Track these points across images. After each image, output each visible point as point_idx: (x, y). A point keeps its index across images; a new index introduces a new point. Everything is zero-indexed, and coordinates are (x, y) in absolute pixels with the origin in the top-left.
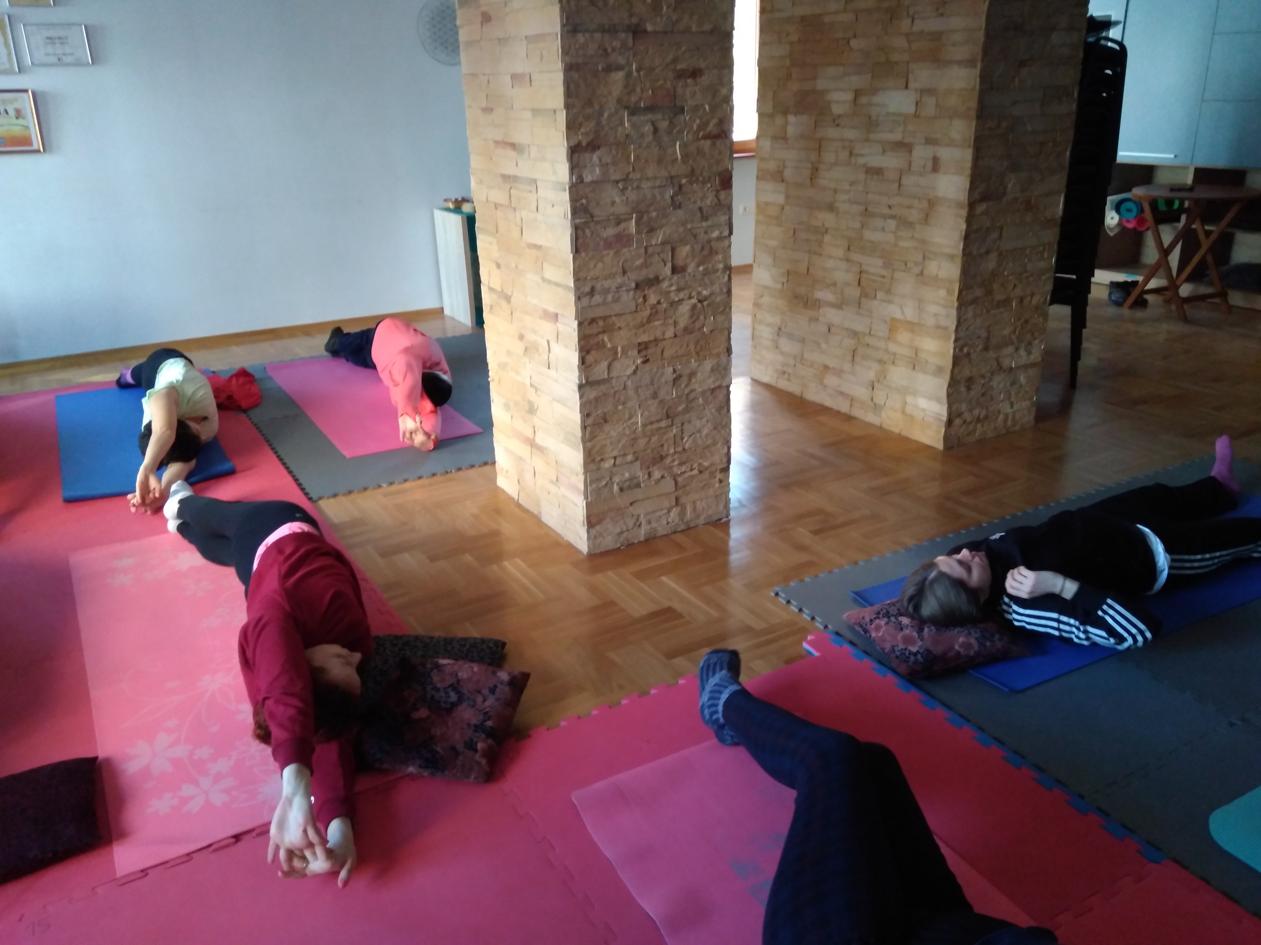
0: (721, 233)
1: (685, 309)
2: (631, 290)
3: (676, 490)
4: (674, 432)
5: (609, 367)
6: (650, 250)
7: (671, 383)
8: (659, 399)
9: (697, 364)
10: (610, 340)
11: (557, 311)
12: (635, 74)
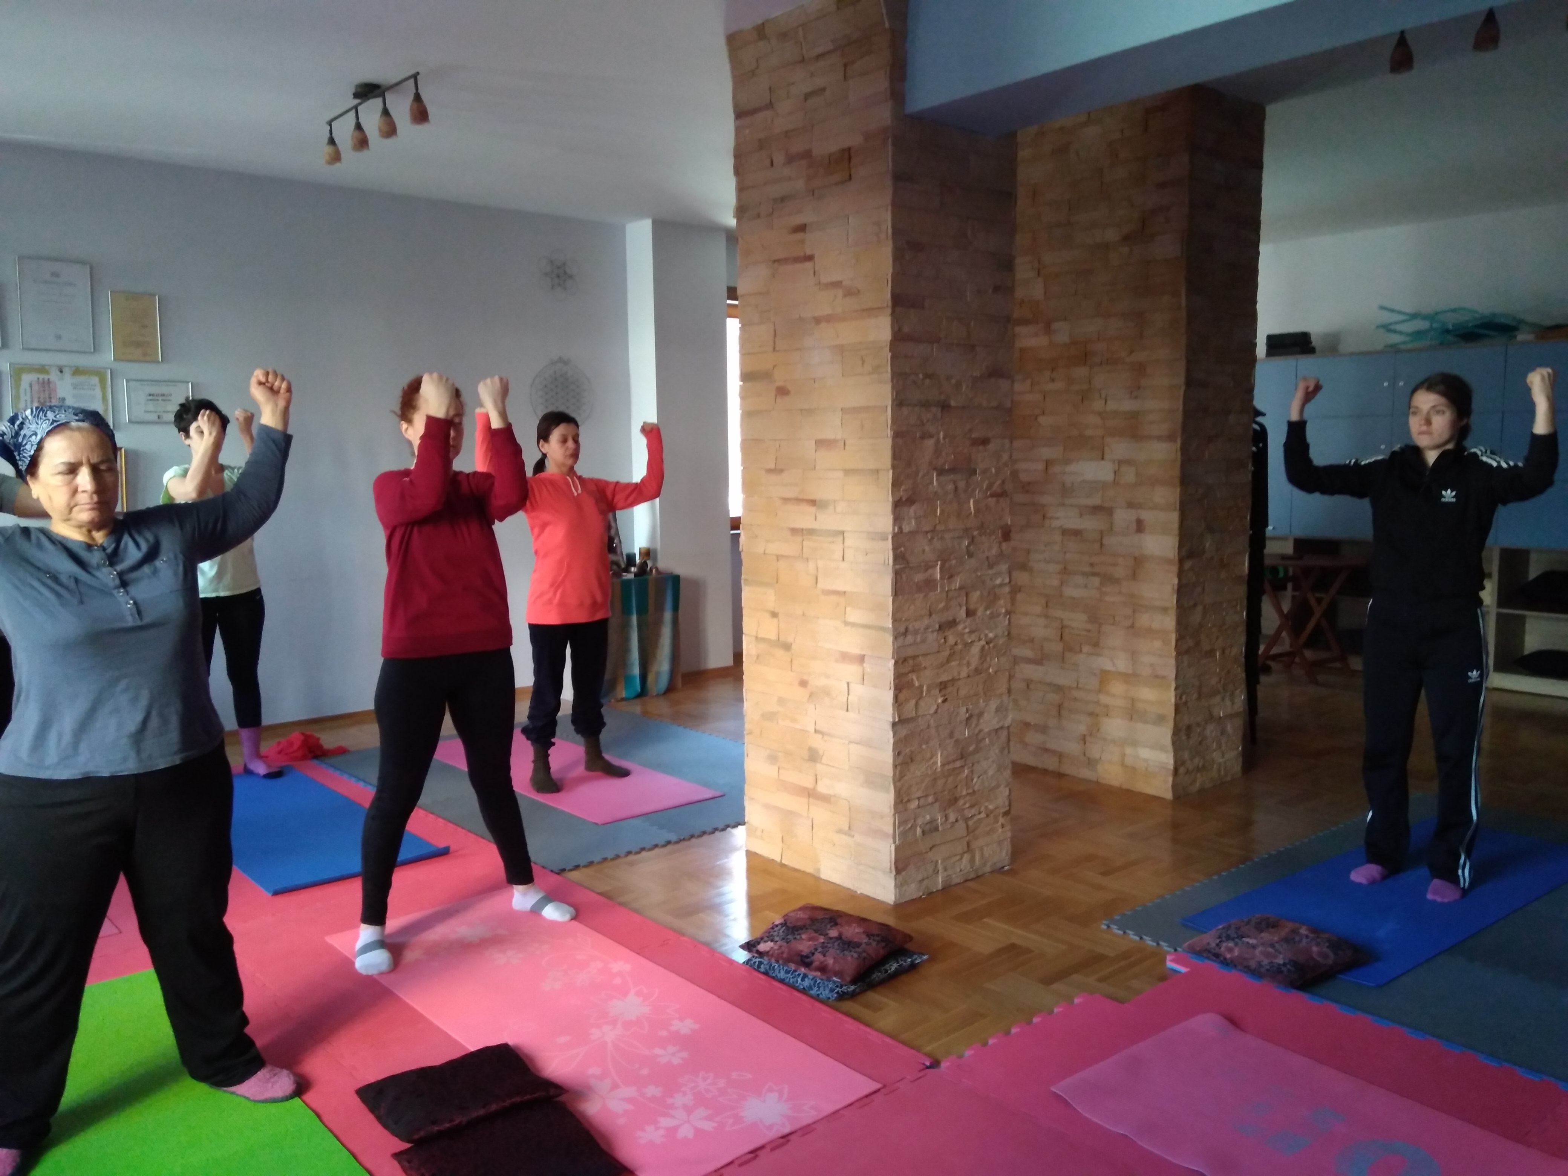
0: (1003, 580)
1: (975, 650)
2: (936, 631)
3: (968, 835)
4: (966, 773)
5: (917, 705)
6: (950, 594)
7: (964, 723)
8: (954, 739)
9: (984, 704)
10: (918, 679)
11: (863, 653)
12: (942, 441)
